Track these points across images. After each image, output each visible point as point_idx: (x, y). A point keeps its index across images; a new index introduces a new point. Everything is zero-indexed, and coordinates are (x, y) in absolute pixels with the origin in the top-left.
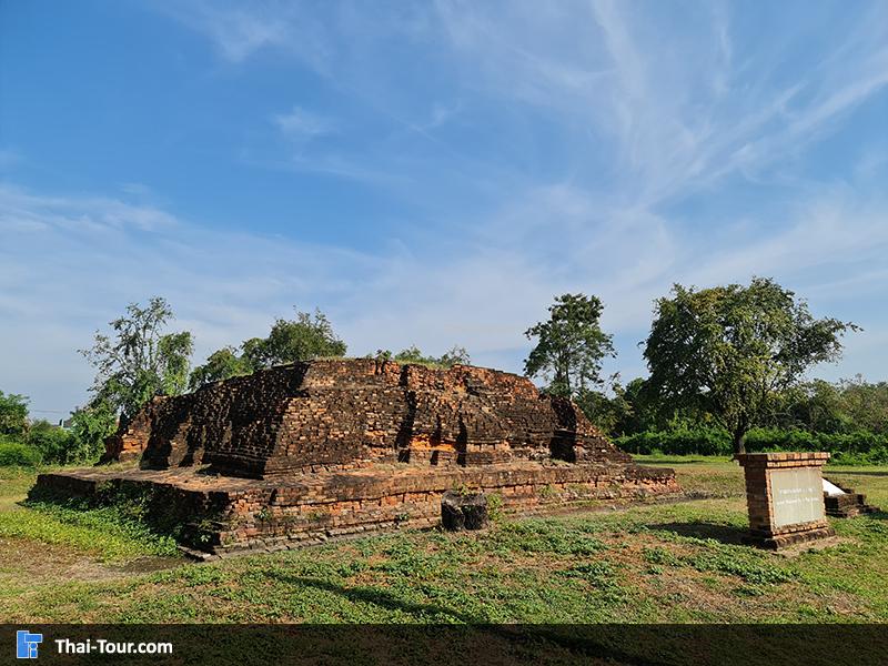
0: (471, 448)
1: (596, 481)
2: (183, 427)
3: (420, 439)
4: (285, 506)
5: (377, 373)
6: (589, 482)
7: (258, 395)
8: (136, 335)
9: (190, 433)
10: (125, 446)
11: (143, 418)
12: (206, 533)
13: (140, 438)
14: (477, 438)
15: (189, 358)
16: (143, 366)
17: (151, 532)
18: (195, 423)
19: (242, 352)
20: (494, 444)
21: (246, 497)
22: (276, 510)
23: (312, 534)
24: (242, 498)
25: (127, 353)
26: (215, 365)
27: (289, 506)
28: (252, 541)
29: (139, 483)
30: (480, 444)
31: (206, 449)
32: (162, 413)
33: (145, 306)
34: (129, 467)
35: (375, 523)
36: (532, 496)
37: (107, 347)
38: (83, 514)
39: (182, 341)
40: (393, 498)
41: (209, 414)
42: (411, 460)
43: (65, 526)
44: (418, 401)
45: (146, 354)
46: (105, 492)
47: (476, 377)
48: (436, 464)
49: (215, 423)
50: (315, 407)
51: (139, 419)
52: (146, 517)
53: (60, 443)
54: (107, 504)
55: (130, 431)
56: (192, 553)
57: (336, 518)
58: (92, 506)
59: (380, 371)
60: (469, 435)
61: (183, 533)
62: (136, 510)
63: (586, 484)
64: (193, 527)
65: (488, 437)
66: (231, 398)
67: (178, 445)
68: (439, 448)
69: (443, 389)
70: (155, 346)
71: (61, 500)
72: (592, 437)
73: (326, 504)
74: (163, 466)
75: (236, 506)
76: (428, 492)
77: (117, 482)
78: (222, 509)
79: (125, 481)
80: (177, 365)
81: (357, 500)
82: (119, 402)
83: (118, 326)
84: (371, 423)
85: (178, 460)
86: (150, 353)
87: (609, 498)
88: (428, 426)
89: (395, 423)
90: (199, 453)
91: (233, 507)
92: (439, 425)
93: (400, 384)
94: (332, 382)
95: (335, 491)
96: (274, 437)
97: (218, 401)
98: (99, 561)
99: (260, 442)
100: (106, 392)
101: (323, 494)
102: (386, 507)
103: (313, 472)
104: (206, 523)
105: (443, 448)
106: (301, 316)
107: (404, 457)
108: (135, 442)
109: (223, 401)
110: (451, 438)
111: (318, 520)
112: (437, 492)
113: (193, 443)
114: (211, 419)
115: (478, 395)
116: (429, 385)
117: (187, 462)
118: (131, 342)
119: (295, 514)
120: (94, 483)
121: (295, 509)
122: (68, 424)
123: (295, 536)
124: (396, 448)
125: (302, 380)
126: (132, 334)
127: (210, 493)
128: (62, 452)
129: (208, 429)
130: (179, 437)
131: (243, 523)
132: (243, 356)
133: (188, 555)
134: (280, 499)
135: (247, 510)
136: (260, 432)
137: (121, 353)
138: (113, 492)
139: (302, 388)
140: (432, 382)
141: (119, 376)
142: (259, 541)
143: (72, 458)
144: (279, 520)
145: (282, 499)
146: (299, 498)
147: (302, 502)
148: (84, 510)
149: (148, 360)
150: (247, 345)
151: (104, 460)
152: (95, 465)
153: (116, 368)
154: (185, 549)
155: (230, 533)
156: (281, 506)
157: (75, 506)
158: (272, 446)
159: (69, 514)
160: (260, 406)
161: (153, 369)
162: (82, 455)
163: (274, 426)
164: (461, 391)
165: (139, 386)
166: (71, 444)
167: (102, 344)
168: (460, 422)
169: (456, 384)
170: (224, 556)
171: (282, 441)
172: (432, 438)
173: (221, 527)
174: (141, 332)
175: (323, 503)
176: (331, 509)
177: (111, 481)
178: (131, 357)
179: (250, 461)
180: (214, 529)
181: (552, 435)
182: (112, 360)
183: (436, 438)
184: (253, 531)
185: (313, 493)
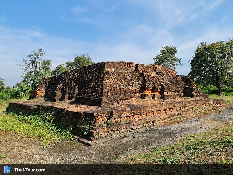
0: (165, 93)
2: (59, 86)
3: (148, 90)
4: (116, 118)
5: (127, 67)
6: (204, 105)
7: (86, 75)
8: (35, 60)
9: (62, 89)
10: (38, 93)
11: (43, 84)
12: (86, 131)
13: (42, 91)
14: (167, 90)
15: (50, 67)
16: (37, 70)
17: (58, 128)
18: (63, 85)
19: (66, 66)
20: (171, 92)
21: (101, 115)
22: (113, 120)
23: (127, 129)
24: (99, 115)
25: (32, 66)
26: (58, 69)
27: (118, 118)
28: (106, 134)
29: (48, 107)
30: (168, 92)
31: (69, 94)
32: (49, 82)
33: (37, 51)
34: (40, 100)
35: (146, 123)
36: (190, 110)
37: (26, 63)
38: (27, 118)
39: (48, 62)
40: (151, 113)
41: (68, 82)
42: (146, 98)
43: (21, 122)
44: (145, 76)
45: (38, 66)
46: (34, 110)
47: (159, 69)
48: (154, 99)
49: (71, 85)
50: (113, 78)
51: (42, 84)
52: (54, 121)
53: (15, 93)
54: (36, 114)
55: (39, 88)
56: (81, 140)
57: (134, 122)
58: (30, 114)
59: (128, 66)
60: (165, 89)
61: (73, 129)
62: (49, 118)
64: (78, 127)
65: (170, 89)
66: (76, 76)
67: (58, 93)
68: (154, 93)
70: (41, 63)
71: (18, 112)
73: (130, 117)
74: (54, 100)
75: (97, 119)
76: (161, 110)
77: (38, 106)
78: (91, 120)
79: (42, 106)
80: (47, 69)
81: (140, 115)
82: (31, 80)
83: (30, 57)
84: (131, 84)
85: (59, 98)
86: (39, 65)
87: (210, 110)
88: (151, 85)
89: (139, 84)
90: (67, 96)
91: (96, 119)
92: (155, 85)
93: (135, 71)
94: (114, 70)
95: (133, 111)
96: (102, 89)
97: (71, 77)
98: (41, 145)
99: (96, 91)
100: (27, 77)
101: (129, 113)
102: (149, 117)
103: (118, 103)
104: (84, 126)
105: (156, 93)
106: (82, 55)
107: (143, 97)
108: (41, 92)
109: (73, 77)
110: (158, 90)
111: (128, 123)
112: (163, 110)
113: (63, 92)
114: (69, 83)
115: (161, 75)
116: (145, 71)
117: (62, 99)
118: (33, 62)
119: (119, 121)
120: (30, 106)
121: (119, 119)
122: (16, 87)
123: (121, 131)
124: (139, 94)
125: (104, 69)
126: (33, 60)
127: (84, 113)
128: (15, 95)
129: (69, 87)
130: (58, 90)
131: (102, 127)
132: (66, 67)
133: (79, 141)
134: (114, 115)
135: (101, 120)
136: (95, 88)
137: (31, 66)
138: (37, 110)
139: (104, 72)
141: (30, 72)
142: (109, 134)
143: (19, 97)
144: (115, 124)
145: (115, 115)
146: (121, 115)
148: (27, 116)
149: (39, 68)
150: (67, 63)
151: (30, 98)
152: (28, 99)
153: (29, 70)
154: (77, 137)
155: (97, 131)
156: (115, 118)
157: (23, 114)
158: (102, 93)
159: (22, 117)
160: (88, 78)
161: (40, 70)
162: (21, 96)
163: (101, 85)
165: (37, 76)
166: (17, 93)
167: (25, 63)
168: (160, 84)
170: (96, 141)
171: (105, 92)
172: (152, 90)
173: (93, 129)
174: (36, 59)
175: (129, 116)
176: (132, 119)
177: (36, 106)
178: (34, 67)
179: (93, 99)
180: (90, 129)
181: (183, 89)
182: (28, 68)
183: (153, 90)
184: (105, 129)
185: (125, 113)
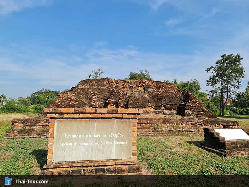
1: (186, 124)
3: (111, 106)
4: (31, 126)
6: (182, 124)
20: (142, 108)
22: (27, 127)
24: (16, 122)
27: (33, 126)
47: (148, 84)
59: (108, 82)
60: (129, 104)
63: (181, 125)
69: (132, 88)
72: (195, 107)
87: (192, 131)
88: (114, 101)
94: (89, 86)
110: (123, 105)
121: (35, 127)
135: (18, 126)
140: (127, 86)
142: (18, 137)
144: (27, 130)
147: (38, 125)
155: (7, 133)
156: (29, 126)
164: (141, 89)
169: (139, 87)
172: (116, 105)
181: (178, 105)
185: (42, 122)
